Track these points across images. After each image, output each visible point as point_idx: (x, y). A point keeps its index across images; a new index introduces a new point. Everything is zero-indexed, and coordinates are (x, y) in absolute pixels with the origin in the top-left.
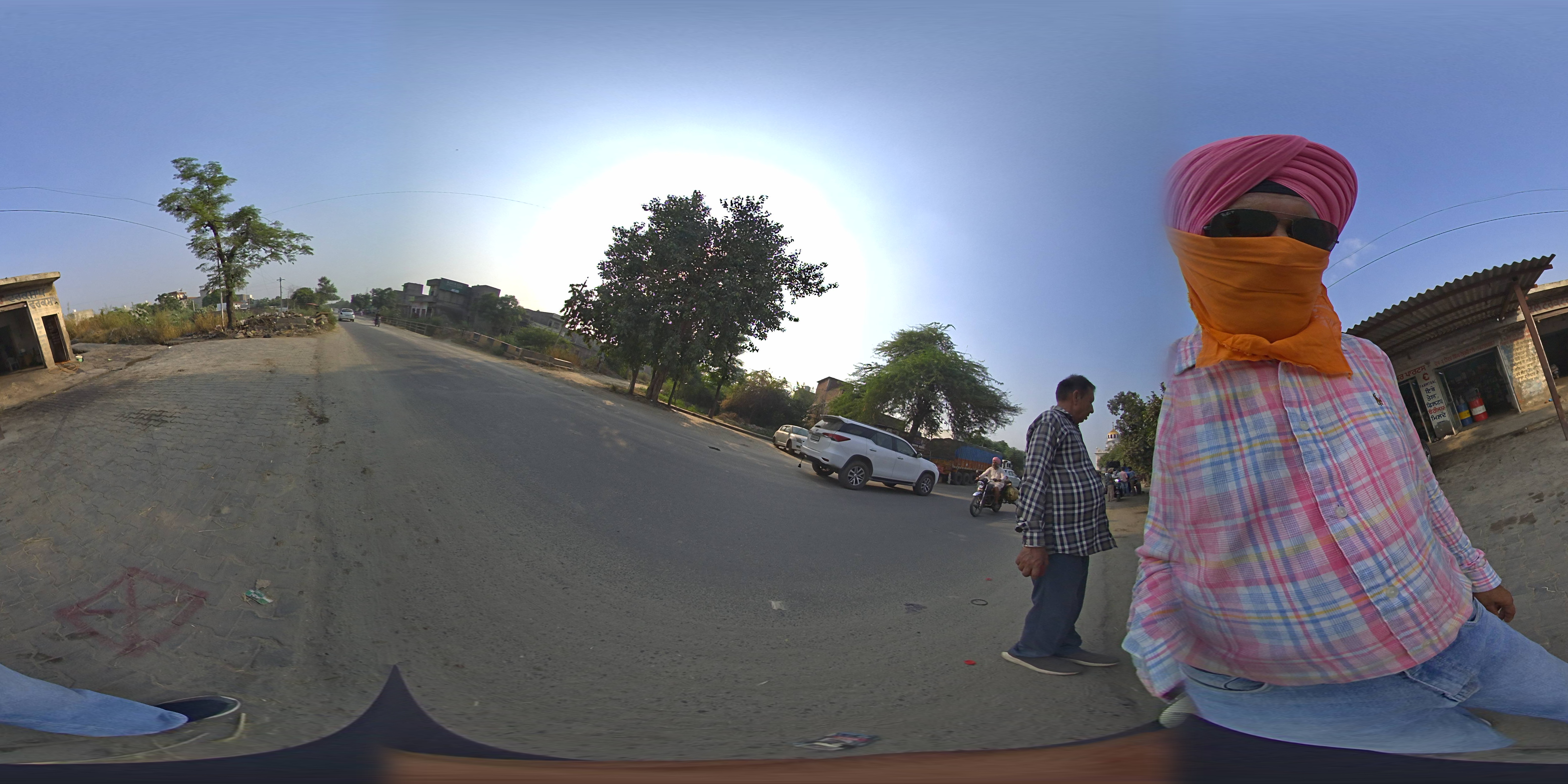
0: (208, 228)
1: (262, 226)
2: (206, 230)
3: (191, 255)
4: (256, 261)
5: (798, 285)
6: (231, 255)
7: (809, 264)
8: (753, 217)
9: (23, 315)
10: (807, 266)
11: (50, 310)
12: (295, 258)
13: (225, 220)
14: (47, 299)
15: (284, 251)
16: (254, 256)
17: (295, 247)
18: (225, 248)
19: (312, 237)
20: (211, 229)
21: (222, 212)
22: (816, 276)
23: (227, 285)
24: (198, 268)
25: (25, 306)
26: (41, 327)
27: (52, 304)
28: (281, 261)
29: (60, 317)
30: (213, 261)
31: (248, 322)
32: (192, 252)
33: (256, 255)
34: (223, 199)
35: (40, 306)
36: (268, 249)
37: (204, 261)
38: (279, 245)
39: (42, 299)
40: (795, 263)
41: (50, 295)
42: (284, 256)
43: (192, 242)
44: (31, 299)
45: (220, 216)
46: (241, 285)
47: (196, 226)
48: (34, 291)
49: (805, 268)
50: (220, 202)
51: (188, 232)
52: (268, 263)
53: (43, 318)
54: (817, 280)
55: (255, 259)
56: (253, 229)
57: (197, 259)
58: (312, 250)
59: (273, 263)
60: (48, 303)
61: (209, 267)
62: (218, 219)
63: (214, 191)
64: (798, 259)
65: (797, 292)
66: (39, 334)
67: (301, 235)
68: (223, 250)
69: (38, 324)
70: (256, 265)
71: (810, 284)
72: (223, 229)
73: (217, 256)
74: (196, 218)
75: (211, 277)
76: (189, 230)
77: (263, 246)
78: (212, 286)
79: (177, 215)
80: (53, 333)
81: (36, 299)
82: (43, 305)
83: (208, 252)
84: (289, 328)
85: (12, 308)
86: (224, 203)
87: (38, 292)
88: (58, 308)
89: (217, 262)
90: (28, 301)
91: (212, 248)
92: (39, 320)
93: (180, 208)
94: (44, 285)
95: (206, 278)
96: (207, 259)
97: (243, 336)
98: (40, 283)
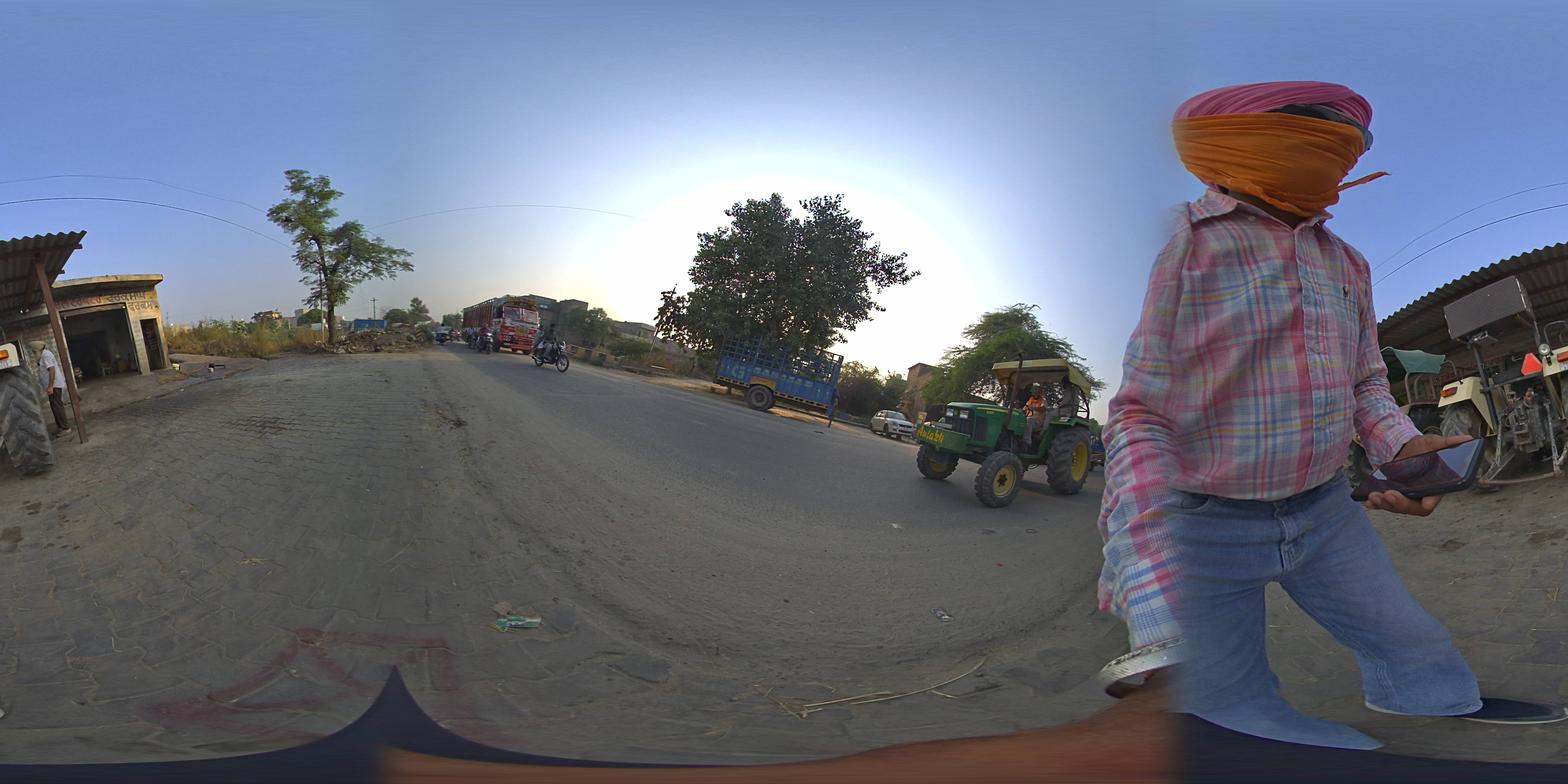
0: (312, 241)
1: (365, 241)
2: (311, 244)
4: (358, 277)
5: (883, 276)
6: (334, 269)
7: (891, 256)
8: (833, 216)
9: (120, 316)
10: (889, 257)
11: (149, 314)
12: (396, 274)
13: (330, 235)
14: (147, 302)
15: (384, 266)
16: (356, 271)
17: (395, 263)
18: (328, 262)
19: (413, 253)
20: (316, 242)
21: (326, 226)
22: (899, 266)
23: (329, 299)
24: (300, 281)
25: (124, 307)
26: (139, 331)
27: (152, 308)
28: (382, 277)
29: (159, 321)
30: (317, 274)
31: (349, 338)
32: (297, 264)
33: (359, 270)
34: (329, 214)
35: (139, 309)
36: (370, 264)
37: (307, 275)
38: (381, 260)
39: (142, 302)
40: (877, 254)
41: (151, 298)
42: (385, 273)
43: (297, 254)
44: (131, 301)
45: (325, 230)
46: (343, 300)
47: (301, 239)
48: (134, 292)
49: (887, 259)
50: (325, 216)
51: (294, 244)
52: (370, 279)
53: (142, 321)
54: (900, 270)
55: (357, 274)
56: (356, 244)
57: (301, 272)
58: (412, 266)
59: (375, 278)
60: (148, 307)
61: (312, 281)
62: (322, 234)
63: (321, 205)
64: (879, 251)
65: (882, 283)
66: (136, 338)
67: (402, 251)
68: (327, 264)
69: (135, 327)
70: (358, 281)
71: (894, 274)
72: (327, 243)
73: (320, 270)
74: (302, 231)
75: (314, 291)
76: (295, 242)
77: (365, 261)
78: (314, 300)
79: (284, 226)
80: (150, 338)
81: (135, 301)
82: (142, 308)
83: (312, 265)
84: (390, 344)
85: (109, 308)
86: (329, 217)
87: (137, 292)
88: (158, 312)
89: (320, 276)
90: (126, 302)
91: (316, 262)
92: (136, 322)
93: (287, 220)
94: (145, 286)
95: (308, 293)
96: (311, 273)
97: (344, 351)
98: (141, 284)
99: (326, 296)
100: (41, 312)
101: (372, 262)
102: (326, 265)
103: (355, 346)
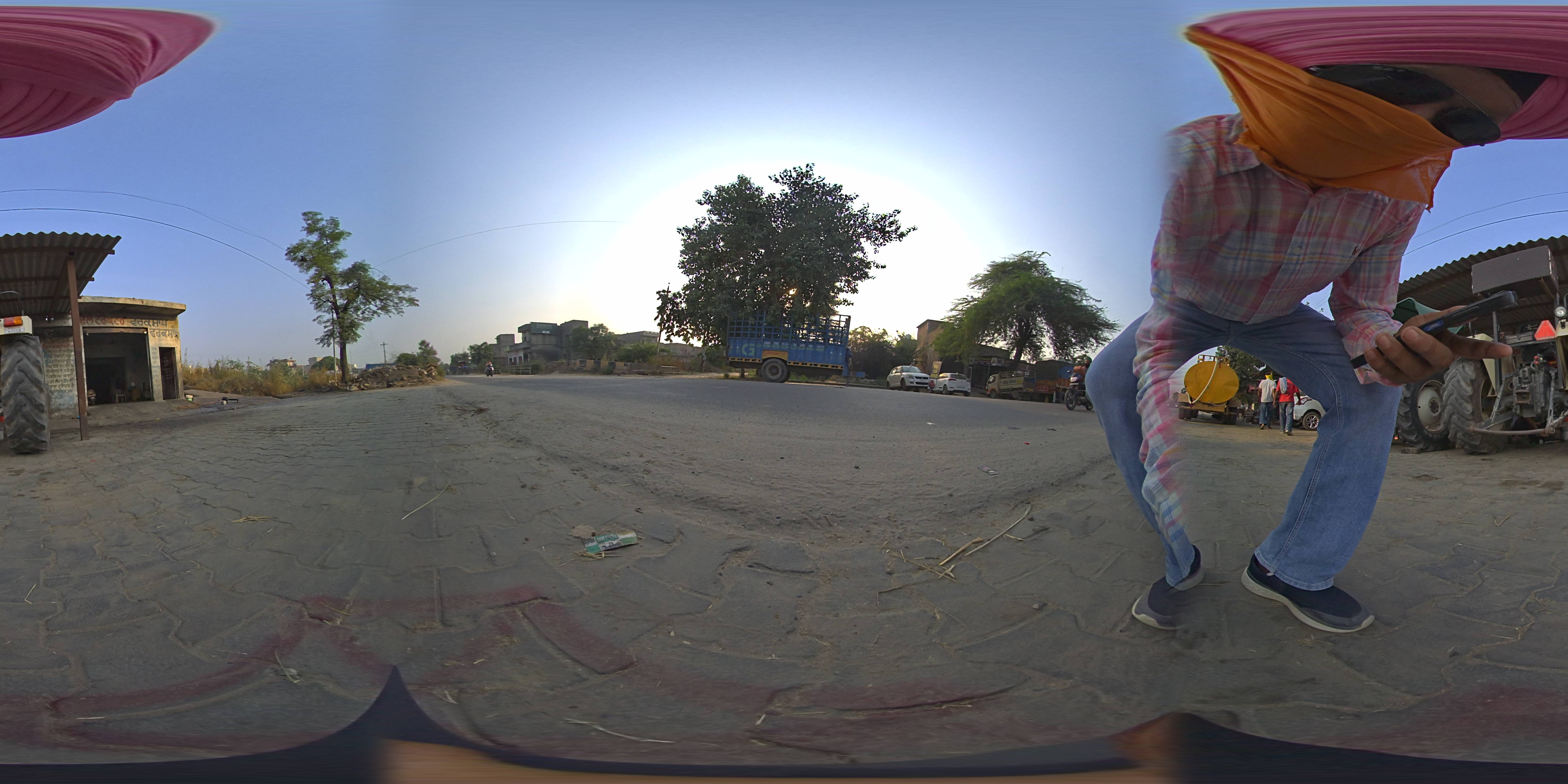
0: (325, 281)
1: (372, 280)
2: (324, 284)
3: (308, 305)
4: (368, 315)
6: (345, 308)
7: (881, 215)
8: (808, 185)
9: (141, 340)
10: (880, 218)
11: (168, 342)
12: (403, 310)
13: (341, 275)
14: (168, 330)
15: (391, 303)
16: (366, 310)
17: (401, 300)
18: (340, 302)
19: (417, 289)
20: (329, 282)
21: (337, 266)
22: (892, 224)
23: (341, 337)
24: (314, 320)
25: (145, 332)
26: (157, 357)
27: (172, 337)
28: (390, 314)
29: (177, 351)
30: (329, 314)
31: (362, 376)
32: (311, 303)
33: (368, 308)
34: (339, 255)
35: (159, 336)
36: (378, 302)
37: (320, 314)
38: (388, 298)
39: (164, 330)
40: (867, 216)
41: (172, 327)
42: (393, 309)
43: (311, 292)
44: (153, 327)
45: (337, 270)
46: (355, 338)
47: (314, 279)
48: (156, 318)
50: (336, 257)
51: (308, 283)
52: (379, 316)
53: (160, 348)
55: (367, 313)
56: (365, 284)
57: (315, 311)
58: (418, 302)
59: (383, 315)
60: (169, 335)
61: (325, 320)
62: (333, 273)
63: (332, 246)
66: (153, 366)
67: (408, 288)
69: (154, 353)
70: (367, 319)
72: (339, 284)
73: (332, 309)
74: (316, 271)
75: (326, 329)
76: (309, 282)
77: (374, 300)
78: (327, 339)
79: (300, 266)
80: (167, 367)
81: (157, 328)
82: (163, 335)
83: (325, 304)
84: (402, 380)
85: (131, 331)
86: (340, 258)
87: (160, 319)
88: (177, 341)
89: (333, 315)
90: (149, 327)
91: (328, 300)
92: (156, 349)
93: (303, 259)
94: (168, 314)
95: (321, 331)
96: (324, 312)
97: (356, 388)
98: (165, 312)
99: (338, 334)
100: (65, 323)
101: (381, 300)
102: (338, 304)
103: (368, 383)
